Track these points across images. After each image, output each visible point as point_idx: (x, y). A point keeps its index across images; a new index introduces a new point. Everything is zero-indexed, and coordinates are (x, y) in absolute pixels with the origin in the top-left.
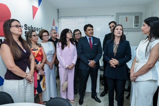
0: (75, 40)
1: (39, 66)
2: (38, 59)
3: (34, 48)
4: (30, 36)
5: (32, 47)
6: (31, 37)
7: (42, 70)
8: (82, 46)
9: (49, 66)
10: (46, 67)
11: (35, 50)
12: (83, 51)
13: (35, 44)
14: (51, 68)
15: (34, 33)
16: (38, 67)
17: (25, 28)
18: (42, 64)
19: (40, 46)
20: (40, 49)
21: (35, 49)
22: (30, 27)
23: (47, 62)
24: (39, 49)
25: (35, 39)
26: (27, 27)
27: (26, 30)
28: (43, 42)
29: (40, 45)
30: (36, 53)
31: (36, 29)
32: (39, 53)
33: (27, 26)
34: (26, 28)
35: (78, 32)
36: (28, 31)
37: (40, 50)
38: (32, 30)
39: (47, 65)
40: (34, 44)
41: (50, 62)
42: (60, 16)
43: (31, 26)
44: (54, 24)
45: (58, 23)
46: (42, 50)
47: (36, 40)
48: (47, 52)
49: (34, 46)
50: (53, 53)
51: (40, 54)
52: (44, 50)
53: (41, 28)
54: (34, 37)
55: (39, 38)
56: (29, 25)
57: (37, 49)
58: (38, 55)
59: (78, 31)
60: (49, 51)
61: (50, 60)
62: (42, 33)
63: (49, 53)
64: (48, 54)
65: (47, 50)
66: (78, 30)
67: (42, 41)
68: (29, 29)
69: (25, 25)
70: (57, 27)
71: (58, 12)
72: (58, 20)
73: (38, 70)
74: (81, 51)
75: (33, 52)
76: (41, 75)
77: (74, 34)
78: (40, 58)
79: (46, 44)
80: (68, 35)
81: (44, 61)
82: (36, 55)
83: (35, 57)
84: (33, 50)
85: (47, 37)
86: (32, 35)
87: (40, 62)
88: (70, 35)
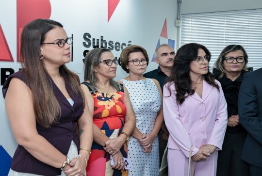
0: (222, 76)
1: (112, 141)
2: (111, 122)
3: (103, 94)
4: (95, 63)
5: (98, 90)
6: (97, 64)
7: (120, 154)
8: (256, 94)
9: (141, 144)
11: (107, 99)
12: (257, 108)
13: (108, 84)
14: (146, 150)
16: (111, 145)
17: (84, 44)
18: (122, 136)
19: (121, 88)
20: (120, 96)
21: (105, 96)
22: (98, 40)
23: (136, 132)
24: (117, 96)
25: (109, 71)
26: (91, 39)
27: (88, 46)
28: (129, 78)
29: (122, 85)
30: (106, 107)
31: (114, 45)
32: (114, 107)
33: (90, 36)
34: (87, 43)
35: (238, 53)
36: (91, 48)
37: (120, 100)
38: (102, 47)
40: (105, 84)
42: (183, 11)
43: (102, 37)
44: (164, 33)
45: (176, 29)
46: (125, 99)
47: (111, 74)
48: (139, 106)
50: (156, 108)
51: (119, 110)
52: (131, 99)
53: (127, 44)
54: (105, 66)
55: (119, 68)
56: (95, 36)
57: (111, 98)
58: (113, 113)
59: (240, 51)
60: (145, 102)
61: (146, 127)
62: (128, 54)
63: (143, 107)
64: (142, 112)
65: (139, 100)
66: (239, 47)
67: (128, 75)
68: (96, 45)
69: (86, 36)
70: (173, 41)
71: (179, 2)
72: (178, 21)
73: (110, 155)
74: (251, 107)
75: (100, 103)
76: (117, 167)
77: (223, 58)
78: (117, 120)
79: (139, 84)
80: (195, 65)
81: (127, 129)
82: (105, 113)
83: (104, 118)
84: (100, 98)
85: (141, 63)
86: (102, 61)
87: (116, 131)
88: (203, 66)
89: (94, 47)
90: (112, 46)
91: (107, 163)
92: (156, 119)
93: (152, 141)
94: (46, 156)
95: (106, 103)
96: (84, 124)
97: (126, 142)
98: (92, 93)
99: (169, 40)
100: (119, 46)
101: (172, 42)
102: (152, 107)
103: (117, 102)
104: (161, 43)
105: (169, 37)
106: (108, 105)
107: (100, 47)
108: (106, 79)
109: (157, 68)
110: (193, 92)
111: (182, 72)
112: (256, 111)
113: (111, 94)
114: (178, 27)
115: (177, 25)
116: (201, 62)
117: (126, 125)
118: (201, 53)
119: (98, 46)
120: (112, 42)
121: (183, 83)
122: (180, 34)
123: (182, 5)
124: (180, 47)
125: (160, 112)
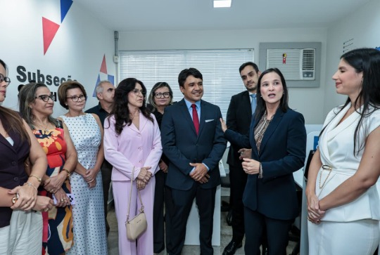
1: (52, 179)
3: (40, 131)
4: (30, 98)
5: (36, 128)
7: (62, 191)
9: (86, 180)
10: (76, 182)
11: (45, 136)
12: (175, 138)
13: (46, 121)
14: (90, 184)
15: (41, 91)
16: (52, 183)
17: (18, 78)
19: (59, 125)
20: (59, 133)
21: (43, 133)
22: (34, 74)
24: (56, 133)
26: (26, 73)
27: (24, 80)
28: (69, 115)
29: (61, 122)
30: (45, 145)
31: (52, 79)
32: (54, 143)
33: (24, 69)
34: (22, 77)
37: (59, 136)
39: (79, 176)
40: (43, 121)
41: (87, 168)
42: (120, 48)
43: (38, 71)
44: (103, 69)
45: (114, 65)
46: (65, 136)
47: (48, 111)
48: (79, 143)
50: (96, 143)
51: (59, 146)
52: (71, 135)
53: (67, 78)
54: (42, 101)
56: (31, 69)
57: (50, 135)
60: (85, 138)
63: (84, 143)
64: (83, 148)
66: (164, 84)
67: (68, 111)
68: (32, 79)
69: (20, 69)
70: (113, 77)
71: (116, 39)
72: (116, 57)
73: (52, 193)
76: (61, 205)
77: (153, 93)
78: (58, 158)
79: (78, 120)
80: (132, 97)
84: (37, 136)
85: (80, 100)
86: (38, 96)
87: (57, 169)
88: (139, 98)
89: (30, 81)
90: (51, 81)
92: (98, 154)
93: (95, 175)
95: (44, 141)
99: (109, 76)
100: (58, 81)
101: (111, 78)
102: (93, 142)
103: (56, 138)
104: (101, 80)
105: (109, 73)
106: (47, 143)
107: (37, 81)
109: (97, 104)
110: (130, 123)
111: (122, 102)
112: (174, 140)
113: (50, 131)
114: (117, 63)
115: (115, 61)
116: (137, 94)
118: (138, 86)
119: (34, 81)
120: (50, 77)
121: (122, 113)
122: (119, 70)
123: (119, 42)
124: (119, 82)
125: (101, 147)
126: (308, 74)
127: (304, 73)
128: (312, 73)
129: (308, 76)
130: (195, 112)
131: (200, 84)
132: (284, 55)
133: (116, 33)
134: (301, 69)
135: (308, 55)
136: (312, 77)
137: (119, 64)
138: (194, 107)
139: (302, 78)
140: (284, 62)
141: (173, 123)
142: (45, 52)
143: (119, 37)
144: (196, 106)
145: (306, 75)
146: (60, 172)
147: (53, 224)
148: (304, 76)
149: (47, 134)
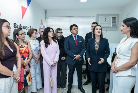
1: (26, 61)
2: (25, 55)
3: (21, 45)
11: (23, 47)
13: (22, 42)
18: (29, 60)
24: (26, 46)
26: (17, 25)
27: (16, 28)
29: (27, 42)
30: (23, 50)
31: (25, 27)
32: (26, 50)
34: (15, 27)
37: (27, 47)
42: (47, 16)
43: (20, 25)
46: (29, 47)
49: (21, 44)
53: (30, 27)
56: (18, 24)
57: (24, 47)
58: (25, 52)
68: (18, 27)
69: (15, 24)
70: (45, 26)
71: (46, 13)
72: (46, 19)
74: (68, 47)
75: (21, 49)
76: (28, 71)
79: (33, 41)
81: (30, 57)
82: (23, 52)
83: (23, 54)
84: (20, 47)
87: (27, 58)
88: (52, 34)
91: (24, 70)
94: (6, 73)
95: (23, 49)
96: (17, 58)
97: (30, 61)
98: (18, 45)
99: (43, 26)
100: (27, 28)
105: (44, 25)
106: (24, 49)
107: (20, 28)
108: (22, 40)
110: (50, 44)
111: (46, 36)
114: (46, 21)
116: (51, 33)
117: (30, 56)
118: (51, 30)
120: (24, 26)
121: (47, 40)
122: (47, 24)
126: (114, 25)
127: (112, 25)
128: (115, 25)
129: (114, 26)
130: (76, 38)
131: (77, 29)
132: (105, 19)
133: (46, 10)
134: (111, 24)
135: (114, 19)
136: (115, 26)
137: (47, 22)
138: (75, 37)
139: (112, 27)
140: (105, 21)
141: (69, 43)
142: (22, 18)
143: (47, 12)
144: (76, 37)
145: (113, 26)
146: (28, 59)
147: (25, 76)
148: (112, 26)
149: (23, 46)
